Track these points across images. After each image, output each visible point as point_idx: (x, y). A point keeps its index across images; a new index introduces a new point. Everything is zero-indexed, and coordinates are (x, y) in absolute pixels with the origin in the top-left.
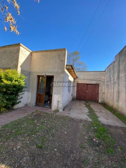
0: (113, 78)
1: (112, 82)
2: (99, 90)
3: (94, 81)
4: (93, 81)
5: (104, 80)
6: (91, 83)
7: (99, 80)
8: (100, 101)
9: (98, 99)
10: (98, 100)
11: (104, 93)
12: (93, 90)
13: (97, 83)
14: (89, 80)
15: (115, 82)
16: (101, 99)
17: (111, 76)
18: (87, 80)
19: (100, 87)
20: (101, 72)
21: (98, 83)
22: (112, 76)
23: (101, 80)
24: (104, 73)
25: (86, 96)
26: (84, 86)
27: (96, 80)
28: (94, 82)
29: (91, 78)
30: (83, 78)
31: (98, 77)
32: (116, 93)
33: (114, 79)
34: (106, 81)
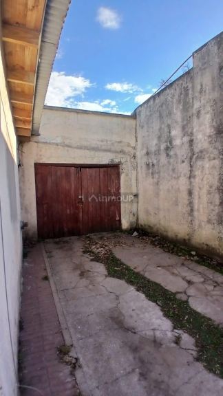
0: (186, 139)
1: (181, 152)
2: (119, 188)
3: (105, 154)
4: (101, 154)
5: (134, 148)
6: (95, 162)
7: (118, 148)
8: (125, 224)
9: (118, 218)
10: (120, 221)
11: (136, 196)
12: (100, 187)
13: (112, 160)
14: (86, 148)
15: (196, 150)
16: (127, 217)
17: (173, 133)
18: (80, 148)
19: (123, 177)
20: (123, 120)
21: (117, 161)
22: (177, 132)
23: (127, 149)
24: (132, 122)
25: (81, 215)
26: (68, 175)
27: (109, 151)
28: (104, 159)
29: (94, 139)
30: (59, 140)
31: (115, 138)
32: (209, 193)
33: (191, 141)
34: (140, 153)
